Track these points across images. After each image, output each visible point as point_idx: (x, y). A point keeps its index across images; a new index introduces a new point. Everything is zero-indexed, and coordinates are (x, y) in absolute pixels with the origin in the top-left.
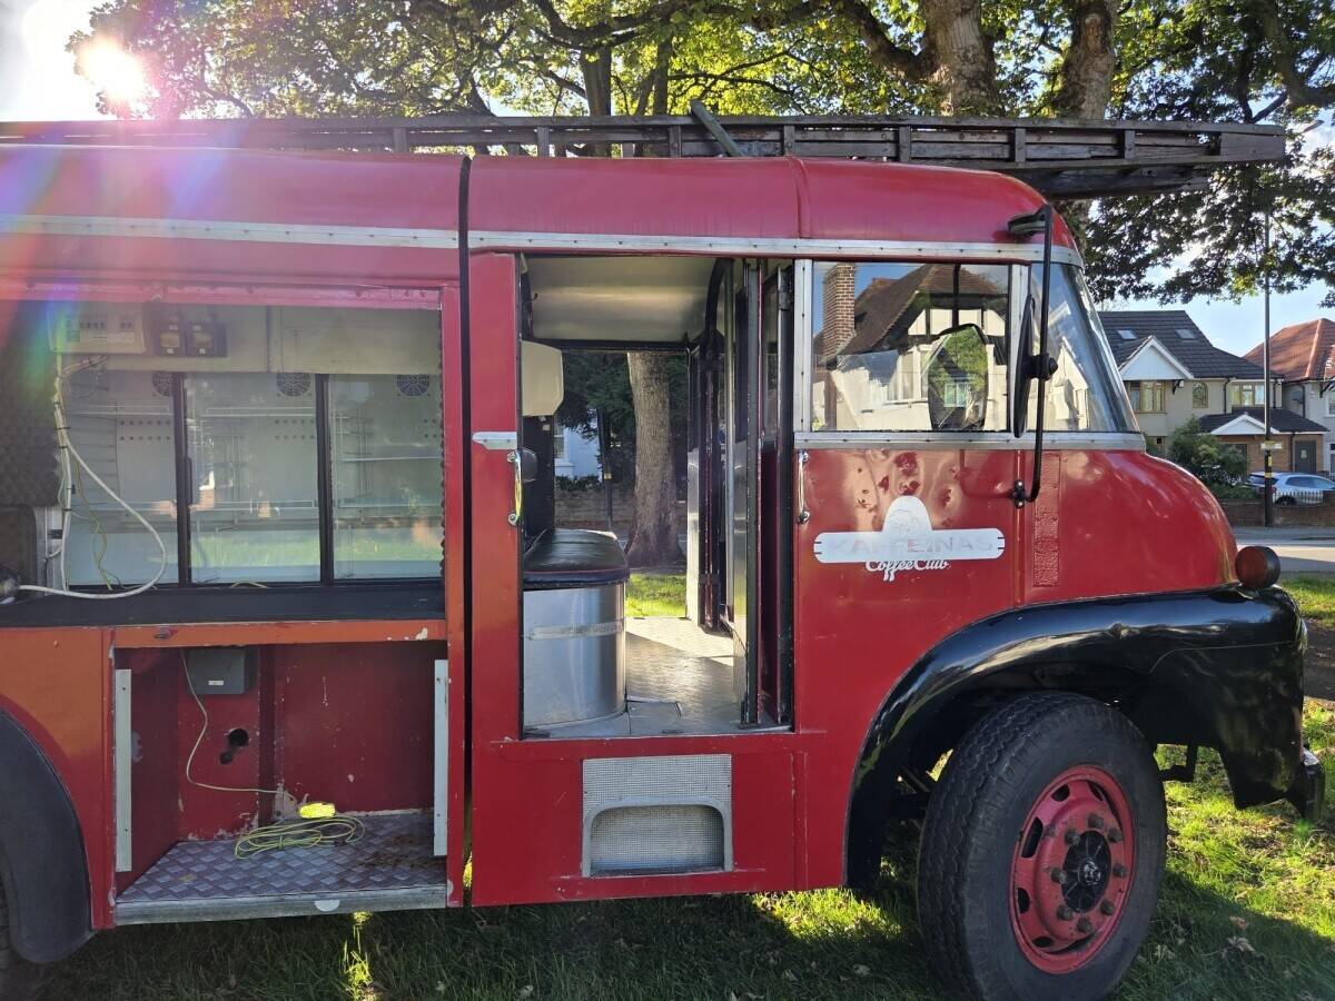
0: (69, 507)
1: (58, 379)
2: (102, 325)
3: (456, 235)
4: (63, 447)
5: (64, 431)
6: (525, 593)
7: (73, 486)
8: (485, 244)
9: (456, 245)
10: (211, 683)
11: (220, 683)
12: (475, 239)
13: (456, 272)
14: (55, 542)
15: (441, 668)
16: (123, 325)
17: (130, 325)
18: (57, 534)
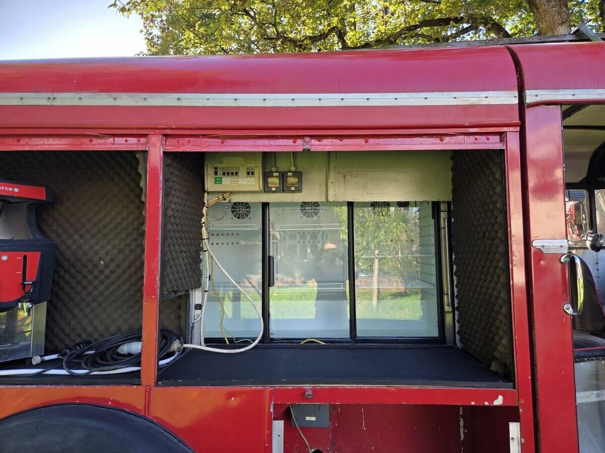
0: (207, 290)
1: (205, 208)
2: (236, 173)
3: (516, 93)
4: (205, 251)
5: (206, 240)
6: (575, 364)
7: (210, 275)
8: (538, 99)
9: (516, 101)
10: (308, 418)
11: (313, 419)
12: (531, 96)
13: (517, 120)
14: (198, 312)
15: (514, 429)
16: (248, 173)
17: (253, 173)
18: (199, 307)
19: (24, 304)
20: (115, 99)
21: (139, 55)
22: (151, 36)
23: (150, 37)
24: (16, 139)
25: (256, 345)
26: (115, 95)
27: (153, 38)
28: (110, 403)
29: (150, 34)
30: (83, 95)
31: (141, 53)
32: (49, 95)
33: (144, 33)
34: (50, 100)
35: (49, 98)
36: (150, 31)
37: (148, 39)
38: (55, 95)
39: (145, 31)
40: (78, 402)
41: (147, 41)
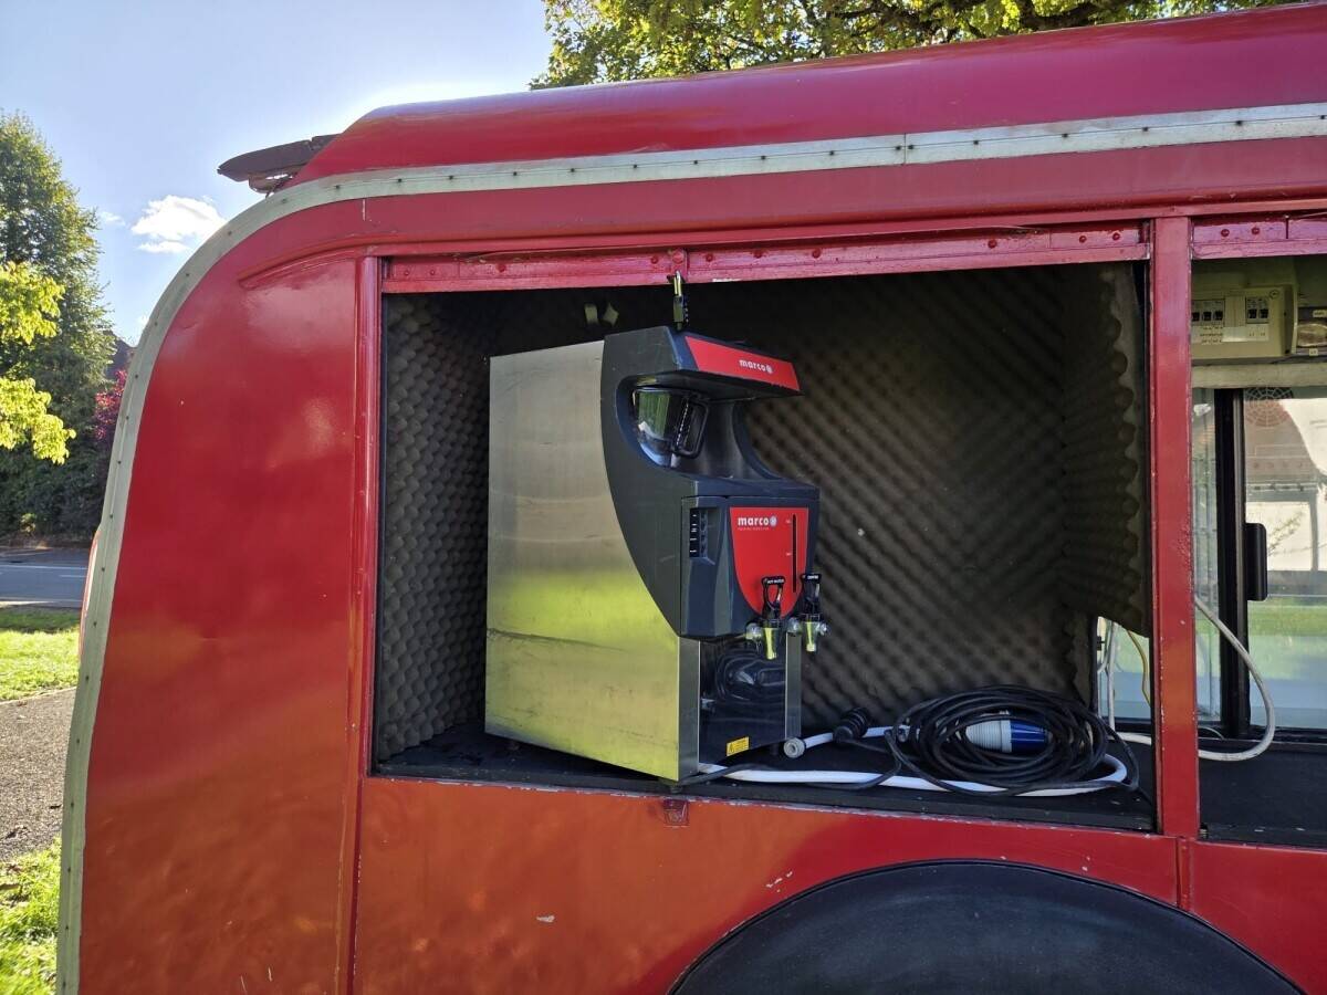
19: (809, 624)
20: (1065, 136)
21: (537, 81)
22: (566, 36)
23: (563, 40)
24: (810, 251)
25: (1272, 744)
26: (1064, 126)
27: (568, 42)
28: (1085, 869)
29: (566, 31)
30: (983, 134)
31: (542, 76)
32: (897, 139)
33: (552, 30)
34: (900, 152)
35: (898, 148)
36: (566, 26)
37: (560, 43)
38: (912, 138)
39: (555, 25)
40: (1004, 858)
41: (557, 47)
